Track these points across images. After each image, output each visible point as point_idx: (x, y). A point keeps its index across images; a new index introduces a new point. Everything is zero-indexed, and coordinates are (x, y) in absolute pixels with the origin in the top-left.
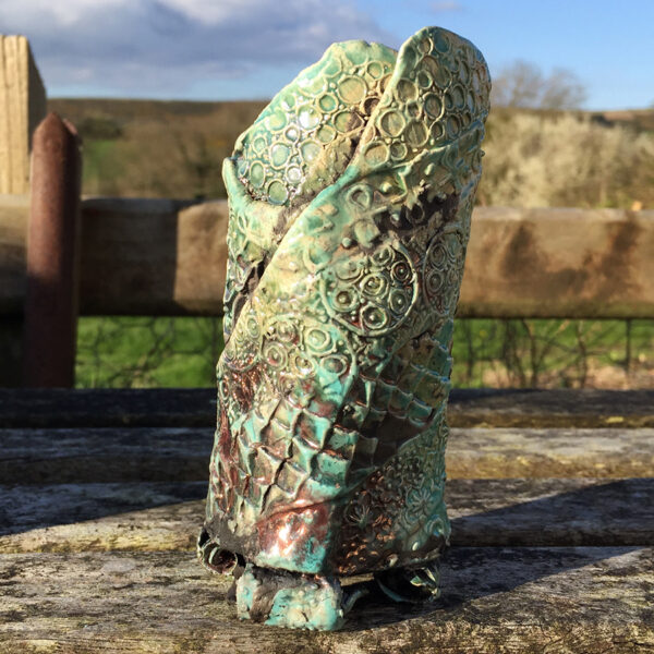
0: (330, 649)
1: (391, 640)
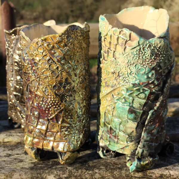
0: (46, 177)
1: (63, 175)
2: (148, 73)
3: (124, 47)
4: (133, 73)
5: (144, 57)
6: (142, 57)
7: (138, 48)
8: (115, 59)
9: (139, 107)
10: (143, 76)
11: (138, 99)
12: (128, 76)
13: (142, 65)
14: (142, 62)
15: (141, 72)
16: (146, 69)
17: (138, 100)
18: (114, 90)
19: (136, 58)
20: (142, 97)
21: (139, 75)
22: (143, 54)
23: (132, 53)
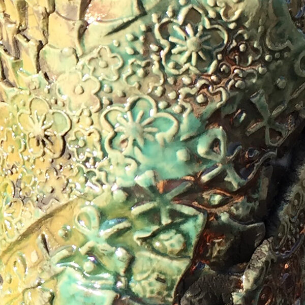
2: (191, 138)
3: (78, 24)
4: (123, 141)
5: (169, 68)
6: (162, 68)
7: (140, 26)
8: (46, 76)
9: (159, 293)
10: (169, 152)
11: (153, 256)
12: (105, 155)
13: (162, 105)
14: (160, 89)
15: (158, 136)
16: (179, 122)
17: (150, 260)
18: (50, 215)
19: (134, 73)
20: (169, 249)
21: (152, 149)
22: (163, 53)
23: (112, 51)
